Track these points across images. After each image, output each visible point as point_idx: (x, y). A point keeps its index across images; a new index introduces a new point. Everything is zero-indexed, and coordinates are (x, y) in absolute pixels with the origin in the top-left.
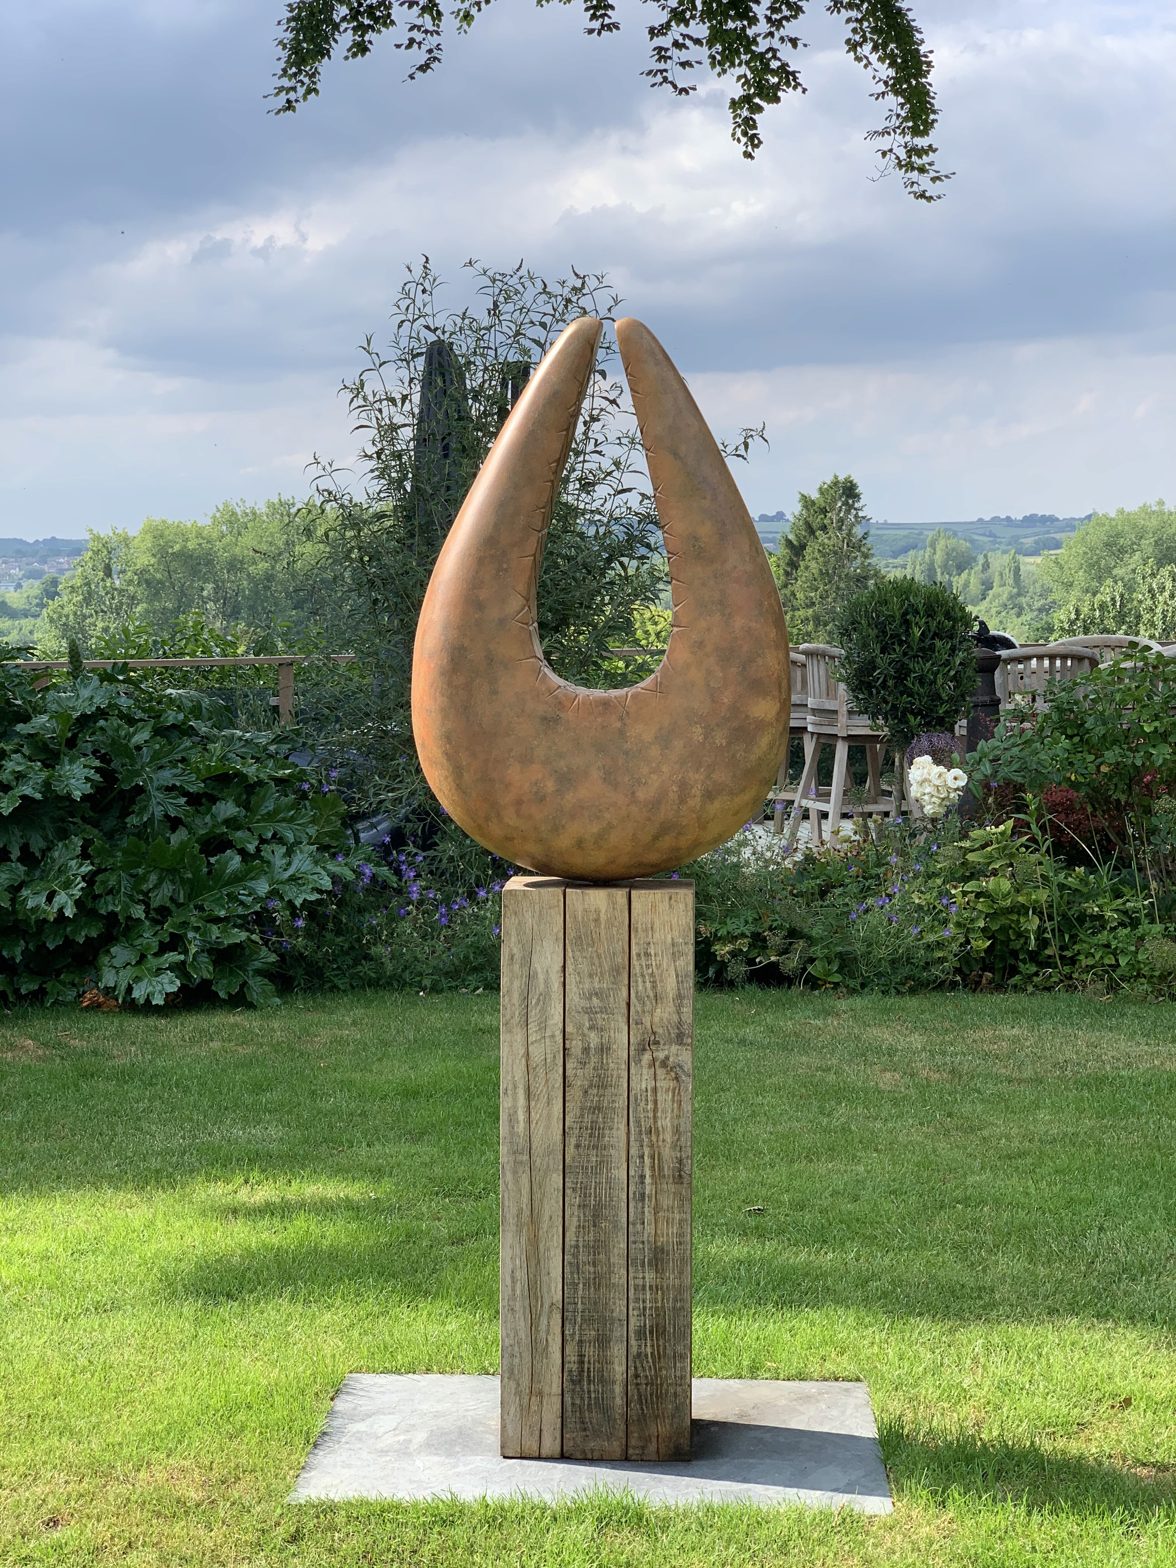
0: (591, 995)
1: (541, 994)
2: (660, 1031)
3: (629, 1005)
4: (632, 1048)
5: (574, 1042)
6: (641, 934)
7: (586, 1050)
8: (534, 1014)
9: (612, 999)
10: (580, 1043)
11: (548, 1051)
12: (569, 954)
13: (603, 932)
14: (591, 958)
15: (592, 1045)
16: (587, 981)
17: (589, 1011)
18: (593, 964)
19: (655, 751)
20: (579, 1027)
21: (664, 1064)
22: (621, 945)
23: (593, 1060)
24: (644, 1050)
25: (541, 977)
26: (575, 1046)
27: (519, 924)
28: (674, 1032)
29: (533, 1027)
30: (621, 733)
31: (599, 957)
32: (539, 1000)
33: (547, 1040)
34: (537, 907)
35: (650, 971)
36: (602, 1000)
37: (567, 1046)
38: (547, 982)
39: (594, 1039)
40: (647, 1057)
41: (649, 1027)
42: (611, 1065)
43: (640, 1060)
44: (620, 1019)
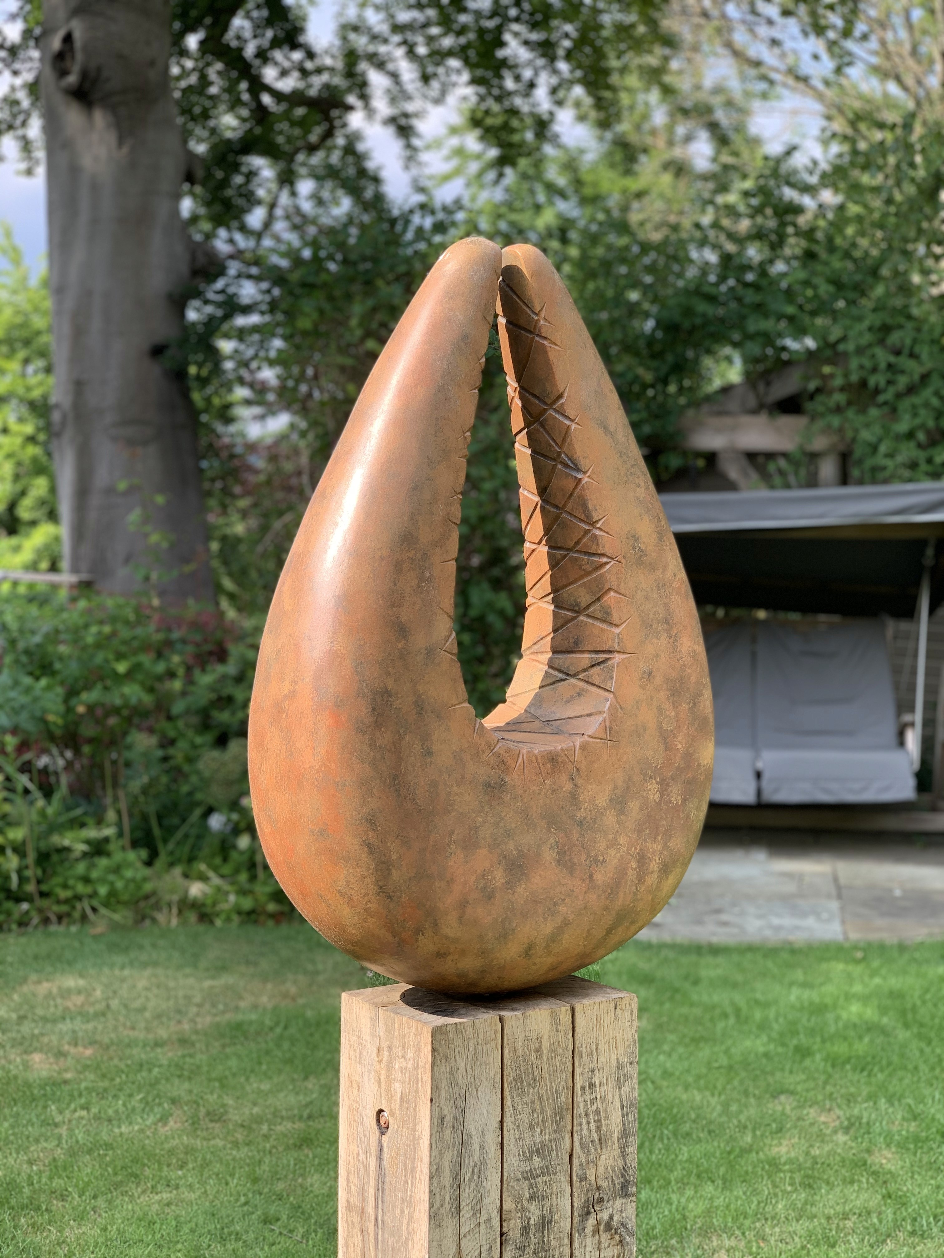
0: (531, 1153)
1: (475, 1166)
2: (605, 1184)
3: (571, 1156)
4: (576, 1214)
5: (512, 1222)
6: (586, 1060)
7: (525, 1230)
8: (467, 1195)
9: (554, 1155)
10: (519, 1221)
11: (483, 1243)
12: (508, 1102)
13: (545, 1066)
14: (533, 1102)
15: (532, 1222)
16: (527, 1134)
17: (530, 1176)
18: (534, 1111)
19: (610, 819)
20: (518, 1200)
21: (608, 1227)
22: (563, 1079)
23: (534, 1240)
24: (588, 1213)
25: (476, 1141)
26: (514, 1227)
27: (451, 1072)
28: (618, 1181)
29: (466, 1212)
30: (574, 796)
31: (540, 1099)
32: (473, 1173)
33: (483, 1226)
34: (471, 1044)
35: (594, 1107)
36: (543, 1158)
37: (505, 1230)
38: (482, 1147)
39: (534, 1212)
40: (591, 1222)
41: (593, 1182)
42: (553, 1242)
43: (584, 1228)
44: (563, 1179)
